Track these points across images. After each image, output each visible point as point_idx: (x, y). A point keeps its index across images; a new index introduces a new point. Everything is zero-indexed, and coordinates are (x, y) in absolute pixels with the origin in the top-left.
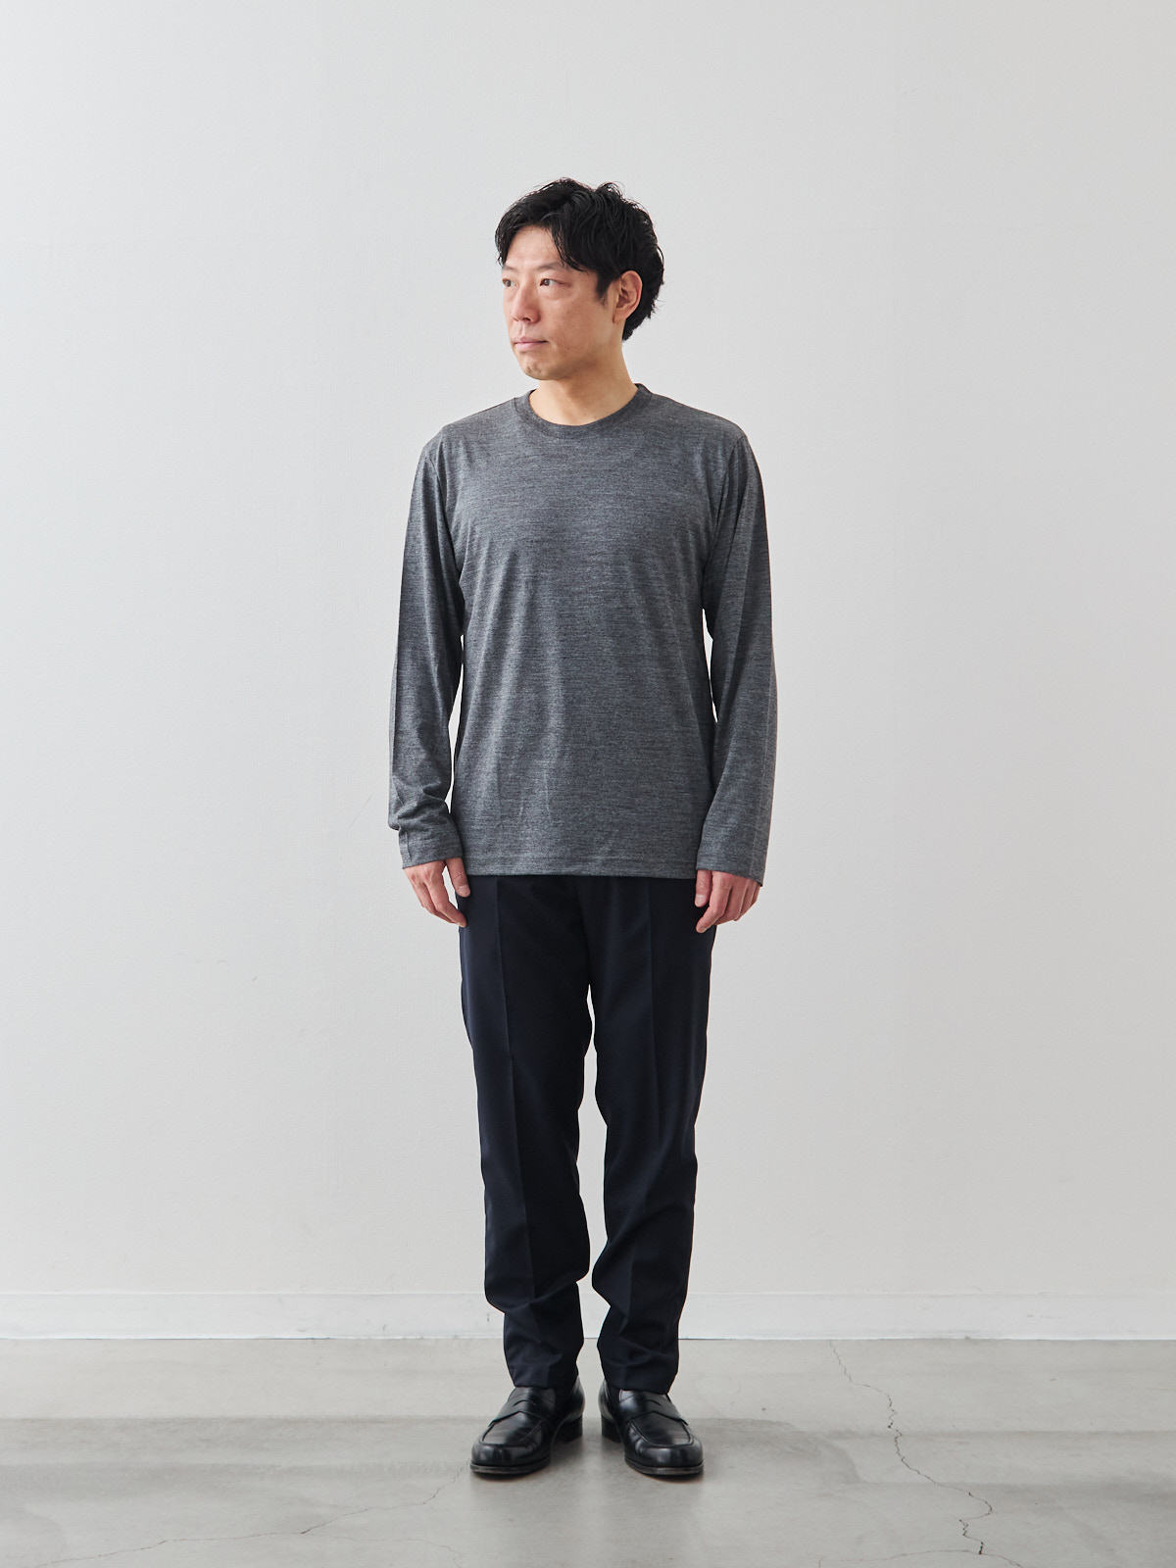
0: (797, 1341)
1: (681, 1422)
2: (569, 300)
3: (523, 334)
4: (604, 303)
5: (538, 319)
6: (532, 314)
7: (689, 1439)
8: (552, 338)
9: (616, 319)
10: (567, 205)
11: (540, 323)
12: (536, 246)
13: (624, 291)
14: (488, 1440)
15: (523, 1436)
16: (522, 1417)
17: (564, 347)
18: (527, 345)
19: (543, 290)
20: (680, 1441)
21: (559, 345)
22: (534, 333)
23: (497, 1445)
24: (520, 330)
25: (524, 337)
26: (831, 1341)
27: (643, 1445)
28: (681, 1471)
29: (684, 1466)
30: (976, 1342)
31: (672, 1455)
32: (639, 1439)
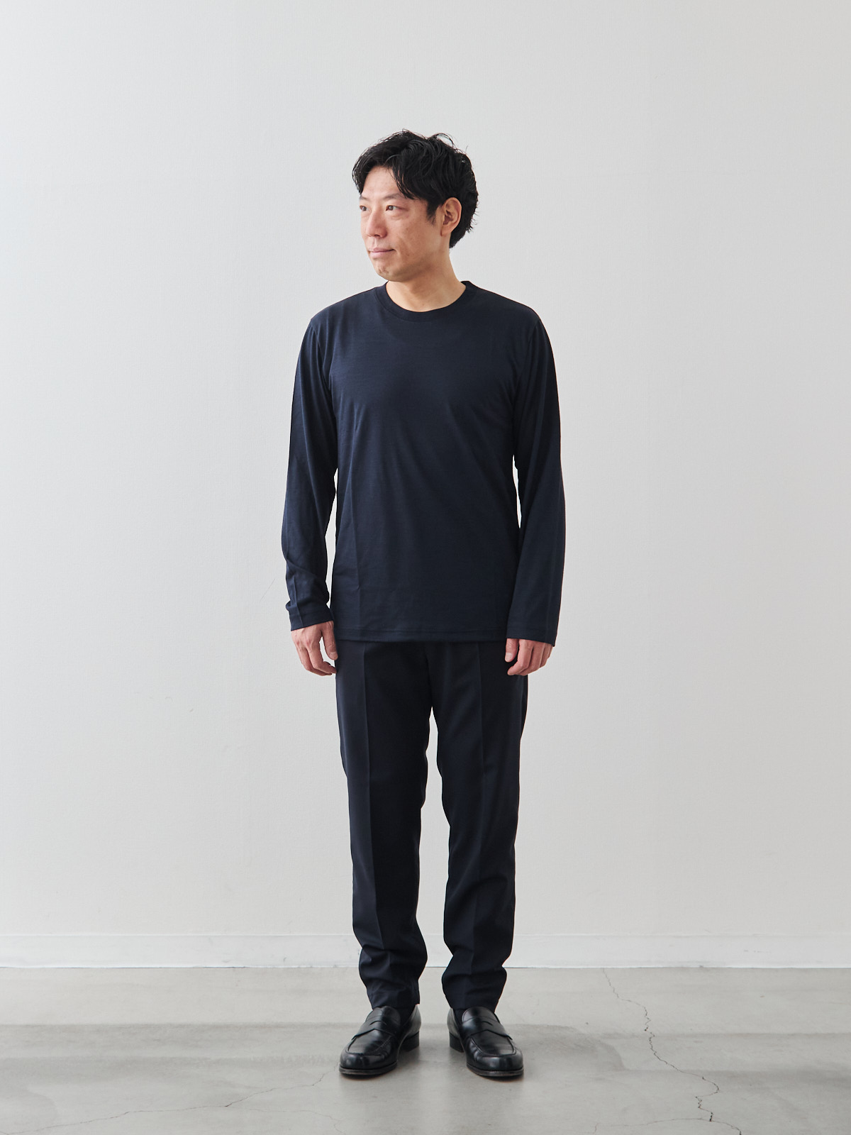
0: (580, 969)
1: (507, 1037)
2: (407, 221)
3: (376, 246)
4: (433, 222)
5: (385, 234)
6: (381, 232)
7: (513, 1050)
8: (396, 247)
9: (443, 234)
10: (404, 152)
11: (387, 237)
12: (383, 181)
13: (448, 213)
14: (352, 1050)
15: (377, 1047)
16: (376, 1033)
17: (406, 254)
18: (379, 254)
19: (389, 213)
20: (506, 1051)
21: (402, 253)
22: (383, 245)
23: (359, 1054)
24: (373, 243)
25: (377, 248)
26: (604, 969)
27: (479, 1055)
28: (507, 1074)
29: (511, 1070)
30: (707, 970)
31: (501, 1062)
32: (476, 1051)
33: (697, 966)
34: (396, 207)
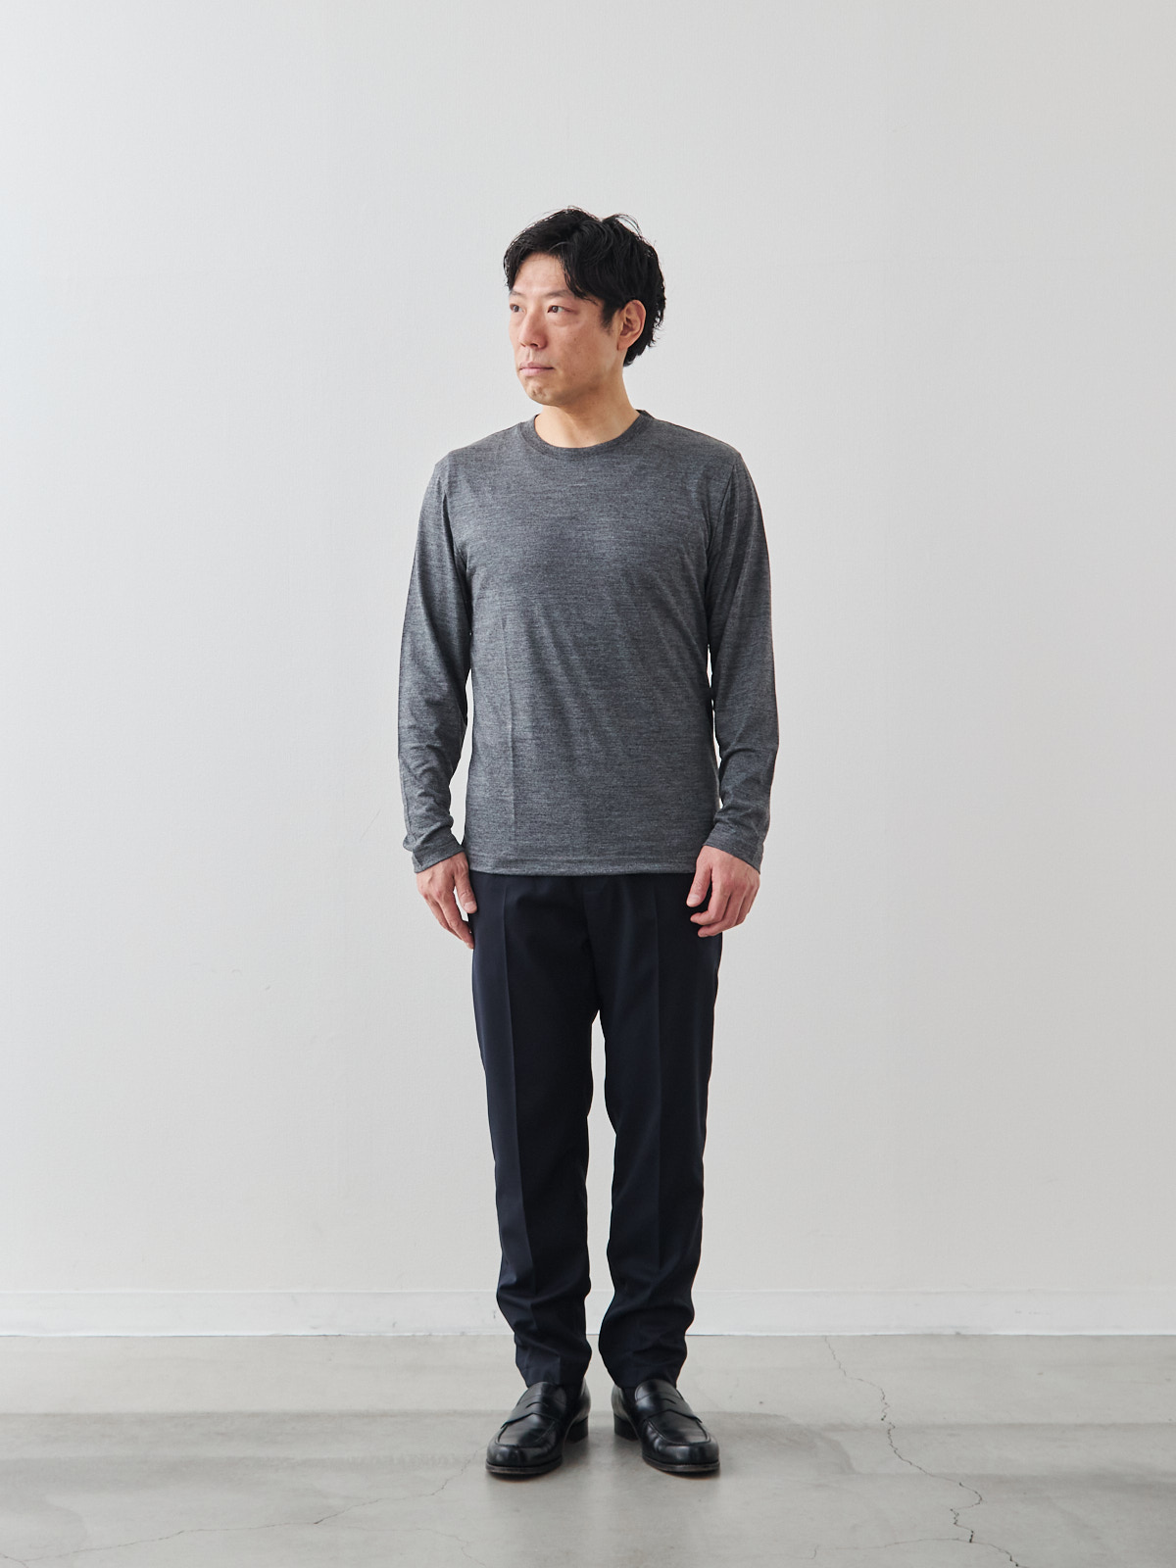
0: (793, 1337)
1: (694, 1419)
2: (577, 327)
3: (531, 359)
4: (609, 333)
5: (546, 344)
6: (539, 340)
7: (706, 1436)
8: (558, 364)
9: (618, 347)
10: (576, 234)
11: (547, 349)
12: (544, 273)
13: (628, 320)
14: (503, 1441)
15: (537, 1437)
16: (535, 1419)
17: (570, 374)
18: (535, 370)
19: (552, 316)
20: (697, 1438)
21: (565, 370)
22: (542, 359)
23: (513, 1446)
24: (527, 355)
25: (532, 363)
26: (826, 1337)
27: (661, 1443)
28: (700, 1469)
29: (703, 1463)
30: (965, 1337)
31: (691, 1452)
32: (656, 1438)
33: (951, 1332)
34: (563, 308)
